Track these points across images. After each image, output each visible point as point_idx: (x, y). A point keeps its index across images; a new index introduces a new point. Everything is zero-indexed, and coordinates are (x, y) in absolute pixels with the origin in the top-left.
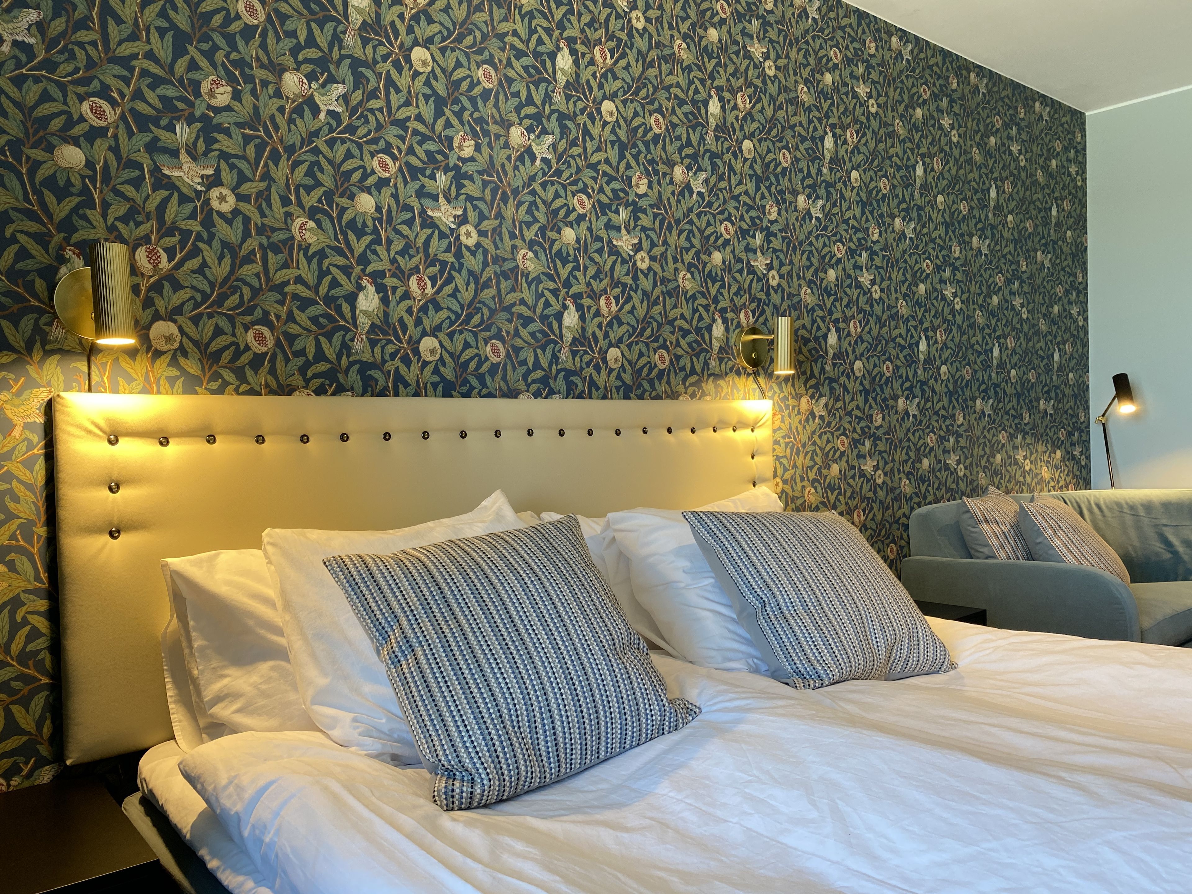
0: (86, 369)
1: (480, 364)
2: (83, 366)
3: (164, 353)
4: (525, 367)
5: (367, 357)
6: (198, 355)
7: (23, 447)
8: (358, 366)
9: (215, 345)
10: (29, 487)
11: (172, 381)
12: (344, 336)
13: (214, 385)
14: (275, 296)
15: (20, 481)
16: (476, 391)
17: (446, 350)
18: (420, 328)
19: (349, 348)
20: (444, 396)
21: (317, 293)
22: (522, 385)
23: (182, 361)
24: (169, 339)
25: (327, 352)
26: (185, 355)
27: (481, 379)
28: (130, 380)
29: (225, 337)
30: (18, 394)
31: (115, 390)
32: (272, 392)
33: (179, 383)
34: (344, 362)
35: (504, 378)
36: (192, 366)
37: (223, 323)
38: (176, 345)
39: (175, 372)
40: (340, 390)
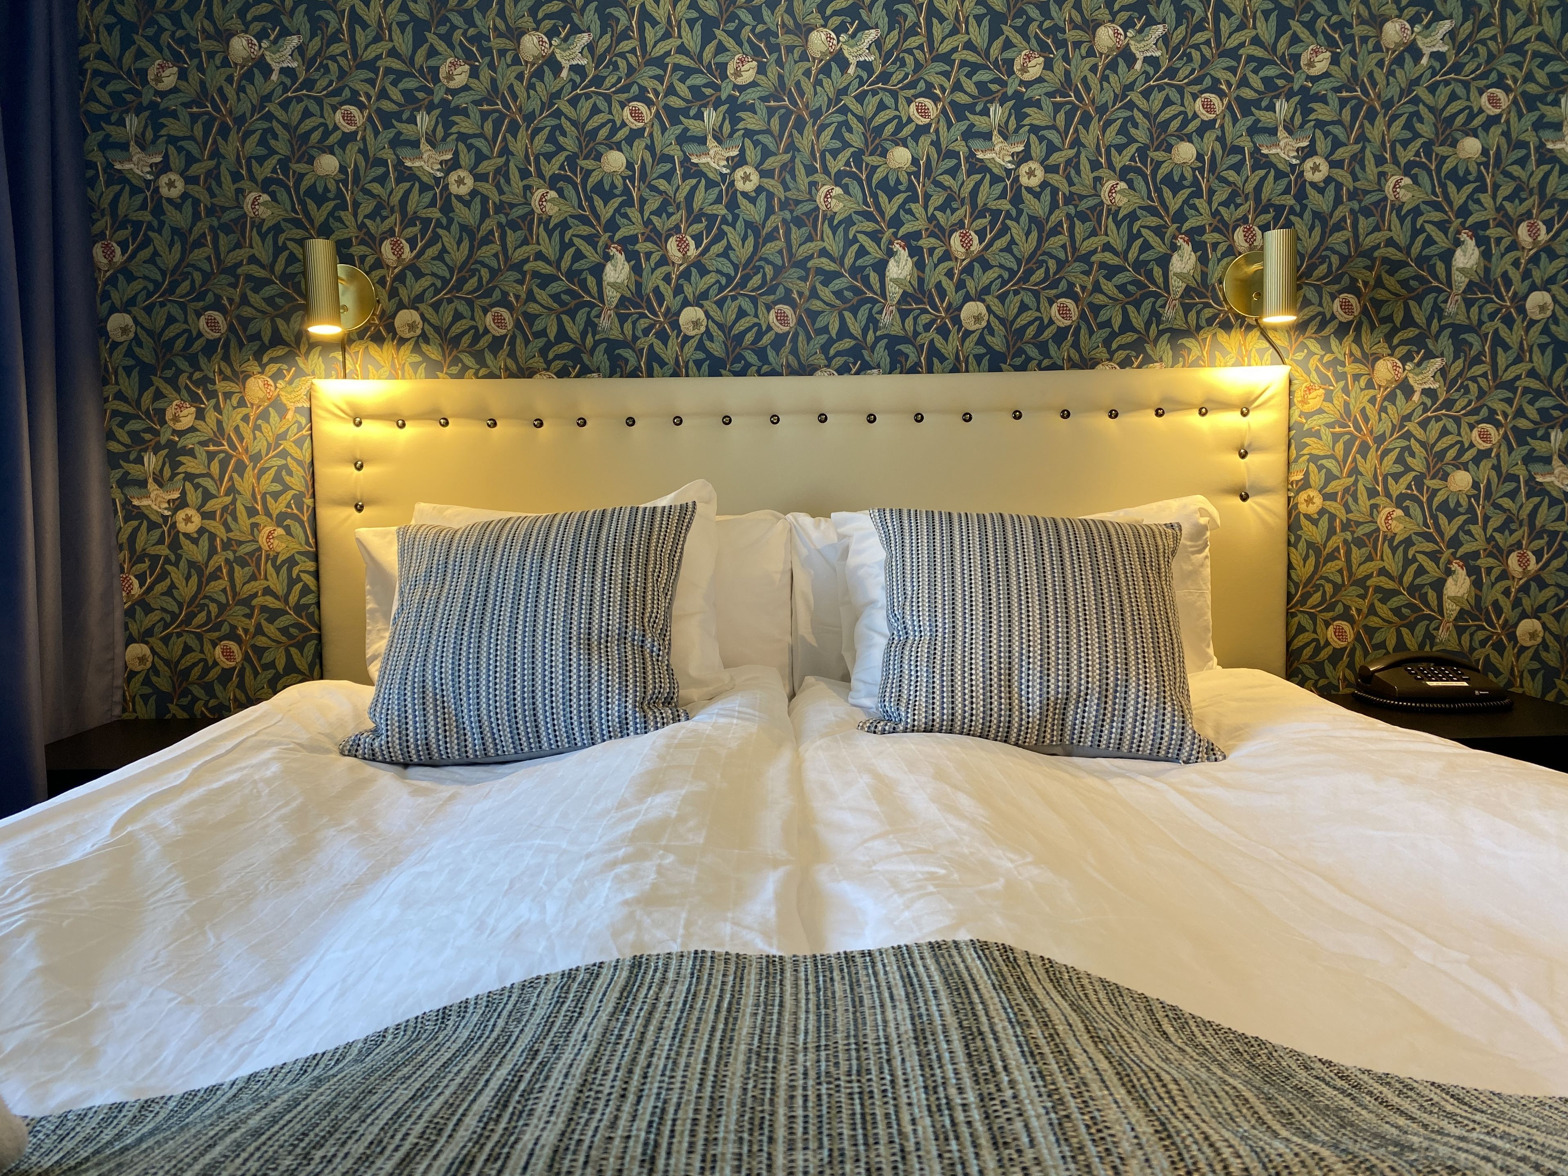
0: (340, 358)
1: (760, 335)
2: (338, 355)
3: (408, 340)
4: (826, 336)
5: (615, 334)
6: (438, 340)
7: (295, 428)
8: (604, 345)
9: (456, 330)
10: (300, 463)
11: (415, 366)
12: (589, 313)
13: (455, 370)
14: (515, 275)
15: (293, 458)
16: (754, 368)
17: (714, 321)
18: (680, 298)
19: (594, 326)
20: (711, 374)
21: (559, 268)
22: (820, 359)
23: (424, 347)
24: (412, 326)
25: (570, 331)
26: (427, 341)
27: (762, 354)
28: (378, 367)
29: (464, 321)
30: (290, 382)
31: (366, 377)
32: (511, 375)
33: (421, 369)
34: (589, 341)
35: (794, 351)
36: (433, 352)
37: (463, 308)
38: (419, 332)
39: (417, 358)
40: (585, 372)
